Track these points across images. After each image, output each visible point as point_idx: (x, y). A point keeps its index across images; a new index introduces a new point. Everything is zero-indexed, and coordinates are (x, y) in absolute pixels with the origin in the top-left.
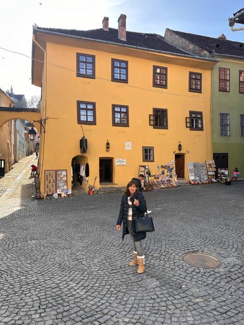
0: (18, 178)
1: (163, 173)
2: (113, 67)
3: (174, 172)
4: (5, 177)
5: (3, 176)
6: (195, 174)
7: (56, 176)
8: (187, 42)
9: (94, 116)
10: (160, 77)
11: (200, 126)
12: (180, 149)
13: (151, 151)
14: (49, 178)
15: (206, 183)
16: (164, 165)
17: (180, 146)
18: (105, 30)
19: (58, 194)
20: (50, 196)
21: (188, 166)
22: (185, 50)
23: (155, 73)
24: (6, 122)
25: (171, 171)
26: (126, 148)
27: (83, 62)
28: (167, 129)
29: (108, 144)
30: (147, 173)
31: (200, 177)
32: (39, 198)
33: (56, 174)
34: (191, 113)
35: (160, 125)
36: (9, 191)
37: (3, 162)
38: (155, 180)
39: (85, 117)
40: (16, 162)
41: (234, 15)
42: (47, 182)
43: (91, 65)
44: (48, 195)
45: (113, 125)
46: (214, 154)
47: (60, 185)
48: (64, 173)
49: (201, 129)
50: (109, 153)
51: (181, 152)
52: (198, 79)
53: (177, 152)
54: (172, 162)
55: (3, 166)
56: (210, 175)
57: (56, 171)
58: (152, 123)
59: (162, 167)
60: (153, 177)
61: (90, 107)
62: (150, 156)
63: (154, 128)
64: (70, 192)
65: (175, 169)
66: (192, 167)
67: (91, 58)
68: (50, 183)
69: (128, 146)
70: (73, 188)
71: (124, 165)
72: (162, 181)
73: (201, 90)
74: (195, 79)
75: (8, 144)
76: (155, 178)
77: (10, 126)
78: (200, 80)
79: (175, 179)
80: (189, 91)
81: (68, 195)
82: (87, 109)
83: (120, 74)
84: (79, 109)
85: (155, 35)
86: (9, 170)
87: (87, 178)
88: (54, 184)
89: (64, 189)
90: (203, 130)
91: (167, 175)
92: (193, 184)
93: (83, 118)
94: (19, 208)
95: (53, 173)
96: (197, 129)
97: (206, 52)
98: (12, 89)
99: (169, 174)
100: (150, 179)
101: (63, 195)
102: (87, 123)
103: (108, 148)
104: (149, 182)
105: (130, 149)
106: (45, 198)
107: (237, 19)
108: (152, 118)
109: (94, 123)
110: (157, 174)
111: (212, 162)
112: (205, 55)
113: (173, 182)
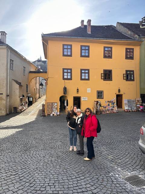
0: (39, 106)
1: (109, 105)
2: (81, 50)
3: (115, 105)
4: (33, 105)
5: (32, 105)
6: (128, 106)
7: (52, 106)
8: (127, 30)
9: (71, 76)
10: (108, 52)
11: (132, 79)
12: (119, 92)
13: (102, 93)
14: (49, 106)
15: (134, 111)
16: (109, 101)
17: (119, 90)
18: (82, 27)
19: (53, 114)
20: (49, 115)
21: (125, 101)
22: (126, 34)
23: (104, 51)
24: (34, 78)
25: (113, 104)
26: (88, 92)
27: (66, 49)
28: (112, 80)
29: (78, 89)
30: (99, 105)
31: (131, 108)
32: (44, 116)
33: (52, 104)
34: (127, 71)
35: (107, 79)
36: (32, 112)
37: (31, 98)
38: (104, 109)
39: (67, 76)
40: (40, 98)
41: (142, 19)
42: (48, 108)
43: (70, 50)
44: (48, 115)
45: (81, 80)
46: (141, 94)
47: (54, 110)
48: (56, 104)
49: (133, 80)
50: (78, 94)
51: (120, 93)
52: (132, 52)
53: (118, 93)
54: (114, 99)
55: (31, 100)
56: (138, 107)
57: (52, 103)
58: (103, 78)
59: (108, 102)
60: (103, 107)
61: (69, 71)
62: (101, 96)
63: (104, 80)
64: (58, 114)
65: (116, 103)
66: (127, 102)
67: (70, 46)
68: (49, 109)
69: (89, 90)
70: (60, 112)
71: (86, 101)
72: (108, 109)
73: (133, 58)
74: (130, 52)
75: (35, 89)
76: (104, 108)
77: (36, 80)
78: (133, 52)
79: (116, 109)
80: (126, 59)
81: (57, 115)
82: (67, 72)
83: (85, 53)
84: (64, 72)
85: (111, 26)
86: (35, 102)
87: (67, 107)
88: (51, 109)
89: (56, 112)
90: (134, 81)
91: (111, 106)
92: (126, 112)
93: (65, 77)
94: (34, 120)
95: (51, 104)
96: (131, 80)
97: (137, 36)
98: (41, 58)
99: (112, 105)
100: (100, 108)
101: (55, 115)
102: (67, 79)
103: (78, 92)
104: (100, 110)
105: (90, 92)
106: (47, 116)
107: (144, 21)
108: (103, 75)
109: (71, 79)
110: (105, 105)
111: (140, 99)
112: (136, 37)
113: (115, 110)
